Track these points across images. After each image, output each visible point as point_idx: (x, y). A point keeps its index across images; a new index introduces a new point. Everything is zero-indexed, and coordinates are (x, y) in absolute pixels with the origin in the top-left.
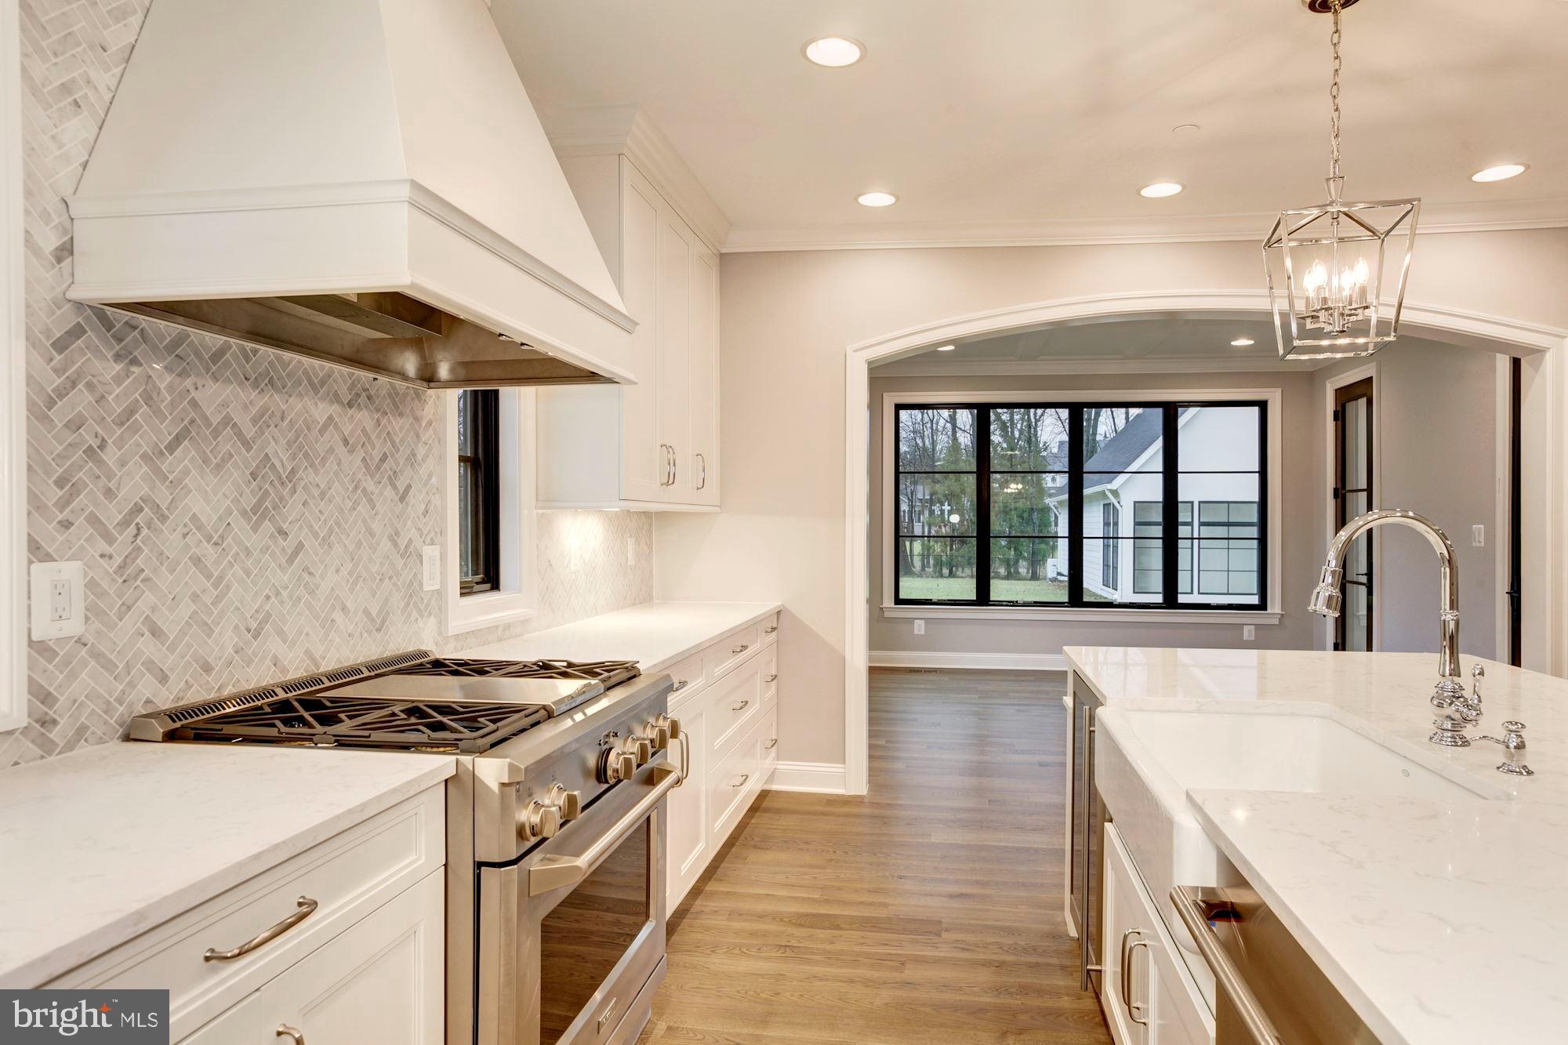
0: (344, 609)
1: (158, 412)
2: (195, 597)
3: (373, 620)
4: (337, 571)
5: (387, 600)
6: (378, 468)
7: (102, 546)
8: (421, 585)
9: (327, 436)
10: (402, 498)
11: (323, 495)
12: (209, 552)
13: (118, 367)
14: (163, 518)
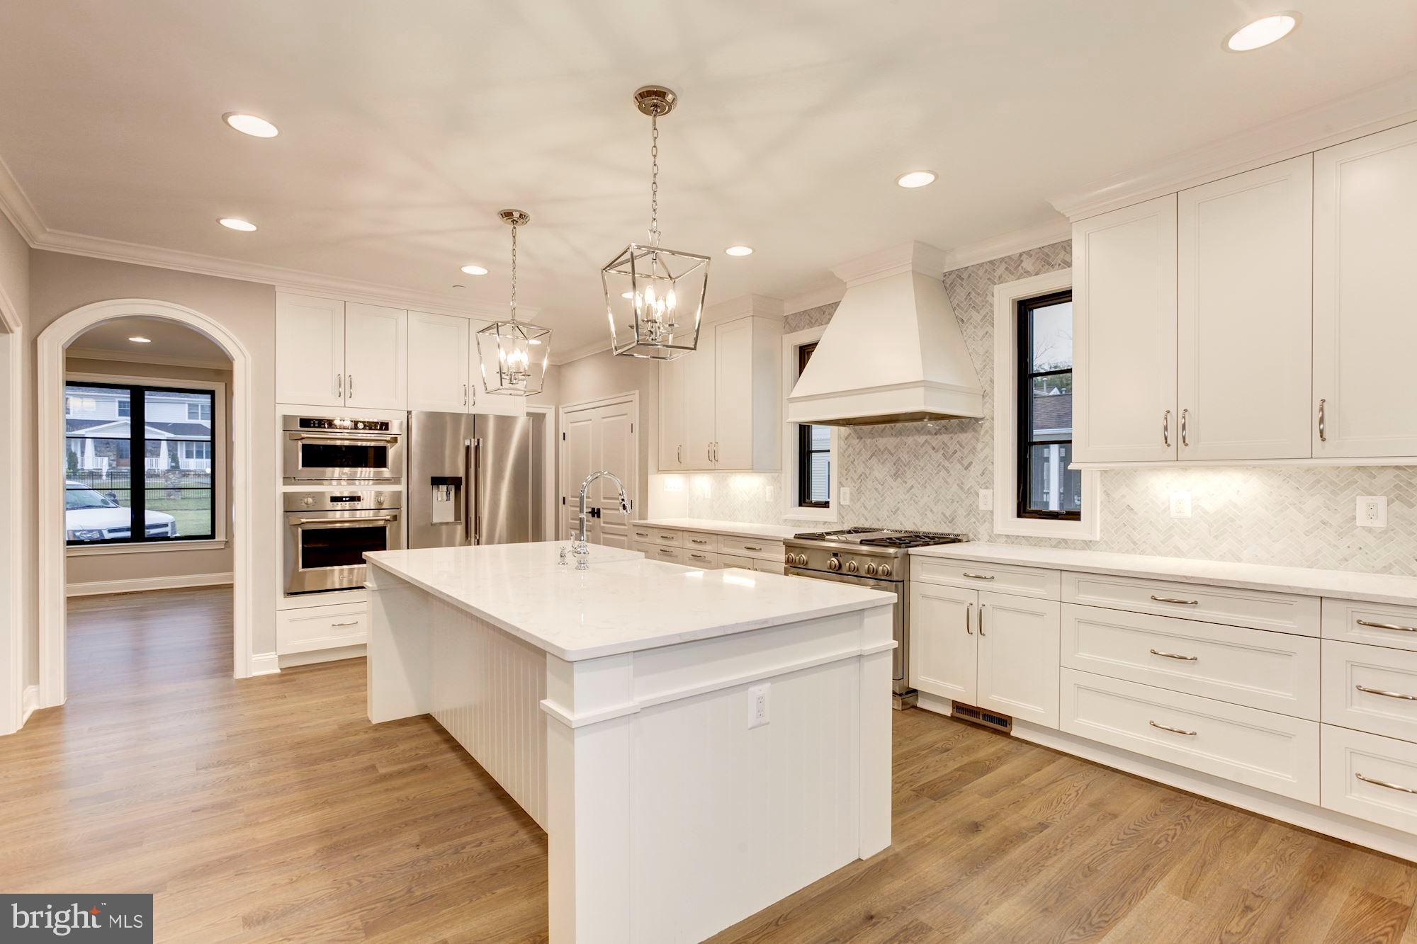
0: (931, 511)
1: (866, 450)
2: (875, 499)
3: (947, 518)
4: (929, 496)
5: (955, 511)
6: (951, 456)
7: (853, 484)
8: (977, 506)
9: (924, 448)
10: (966, 468)
11: (922, 469)
12: (880, 487)
13: (858, 440)
14: (867, 478)
